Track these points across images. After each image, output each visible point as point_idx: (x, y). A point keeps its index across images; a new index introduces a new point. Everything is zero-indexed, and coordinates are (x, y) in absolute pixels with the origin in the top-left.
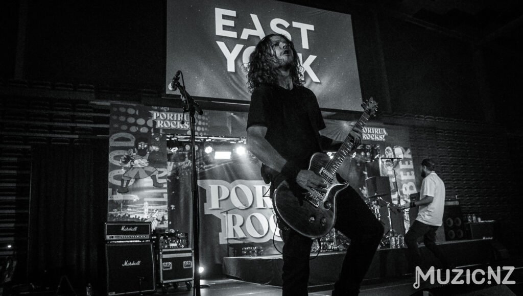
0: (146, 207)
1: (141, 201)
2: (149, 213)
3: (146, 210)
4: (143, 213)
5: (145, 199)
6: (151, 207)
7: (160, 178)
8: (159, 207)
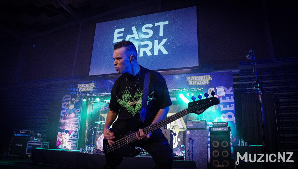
0: (71, 125)
1: (70, 123)
2: (71, 128)
3: (71, 127)
4: (69, 128)
5: (71, 122)
6: (73, 126)
7: (78, 113)
8: (75, 126)
